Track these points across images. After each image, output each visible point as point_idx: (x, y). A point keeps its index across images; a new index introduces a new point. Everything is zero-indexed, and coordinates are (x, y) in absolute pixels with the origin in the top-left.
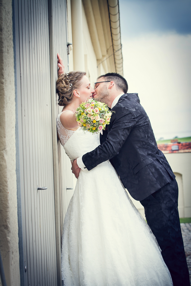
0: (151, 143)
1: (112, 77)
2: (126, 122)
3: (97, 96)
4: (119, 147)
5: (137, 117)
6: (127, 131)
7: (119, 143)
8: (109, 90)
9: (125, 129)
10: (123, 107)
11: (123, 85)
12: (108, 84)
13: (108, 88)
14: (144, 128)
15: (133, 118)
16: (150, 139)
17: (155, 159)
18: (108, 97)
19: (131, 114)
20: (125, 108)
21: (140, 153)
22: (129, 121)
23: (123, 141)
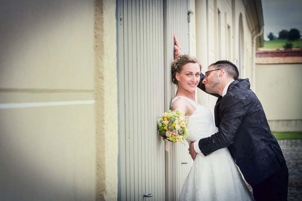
0: (265, 128)
1: (222, 64)
2: (237, 111)
3: (208, 85)
4: (233, 136)
5: (247, 105)
6: (238, 120)
7: (232, 133)
8: (219, 78)
9: (236, 118)
10: (233, 95)
11: (234, 72)
12: (219, 72)
13: (218, 76)
14: (256, 115)
15: (243, 106)
16: (264, 124)
17: (267, 144)
18: (219, 86)
19: (241, 102)
20: (235, 96)
21: (254, 138)
22: (239, 110)
23: (235, 131)
